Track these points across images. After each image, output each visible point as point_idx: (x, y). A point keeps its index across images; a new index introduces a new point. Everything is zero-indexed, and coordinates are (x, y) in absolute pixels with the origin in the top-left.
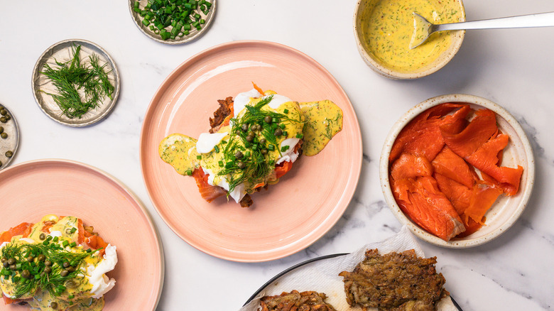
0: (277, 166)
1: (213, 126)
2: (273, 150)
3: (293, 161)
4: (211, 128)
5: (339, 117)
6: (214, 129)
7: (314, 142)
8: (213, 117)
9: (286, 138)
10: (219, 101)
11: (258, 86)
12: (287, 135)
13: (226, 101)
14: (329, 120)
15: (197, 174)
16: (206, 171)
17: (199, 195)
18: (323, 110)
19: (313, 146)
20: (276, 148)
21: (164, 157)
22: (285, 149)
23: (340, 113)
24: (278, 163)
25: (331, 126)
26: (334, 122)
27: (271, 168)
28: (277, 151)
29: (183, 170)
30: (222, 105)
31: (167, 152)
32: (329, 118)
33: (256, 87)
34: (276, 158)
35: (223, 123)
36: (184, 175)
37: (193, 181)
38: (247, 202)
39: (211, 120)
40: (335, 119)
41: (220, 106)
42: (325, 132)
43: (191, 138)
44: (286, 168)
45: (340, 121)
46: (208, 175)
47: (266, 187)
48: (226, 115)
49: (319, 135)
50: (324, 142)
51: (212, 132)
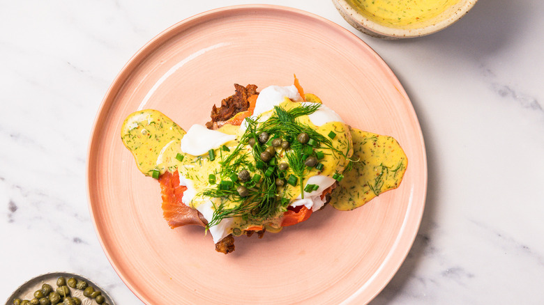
0: (290, 208)
1: (216, 119)
2: (295, 184)
3: (314, 210)
4: (210, 120)
5: (401, 168)
6: (215, 124)
7: (352, 191)
8: (219, 106)
9: (319, 173)
10: (237, 85)
11: (301, 84)
12: (322, 169)
13: (246, 90)
14: (384, 168)
15: (167, 179)
16: (183, 180)
17: (162, 211)
18: (381, 149)
19: (348, 197)
20: (299, 182)
21: (127, 139)
22: (311, 188)
23: (404, 162)
24: (294, 205)
25: (384, 178)
26: (390, 173)
27: (282, 209)
28: (299, 188)
29: (147, 168)
30: (238, 93)
31: (134, 133)
32: (386, 164)
33: (297, 84)
34: (294, 198)
35: (232, 119)
36: (147, 175)
37: (156, 188)
38: (229, 246)
39: (215, 109)
40: (394, 169)
41: (234, 93)
42: (373, 183)
43: (175, 125)
44: (301, 216)
45: (400, 173)
46: (185, 188)
47: (261, 233)
48: (239, 109)
49: (363, 183)
50: (366, 196)
51: (210, 127)
